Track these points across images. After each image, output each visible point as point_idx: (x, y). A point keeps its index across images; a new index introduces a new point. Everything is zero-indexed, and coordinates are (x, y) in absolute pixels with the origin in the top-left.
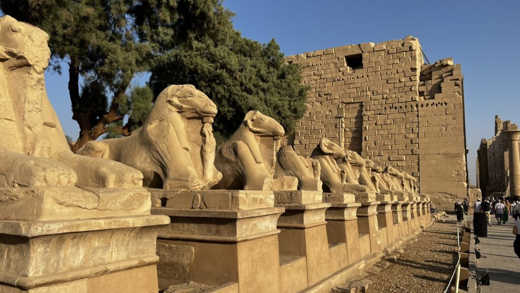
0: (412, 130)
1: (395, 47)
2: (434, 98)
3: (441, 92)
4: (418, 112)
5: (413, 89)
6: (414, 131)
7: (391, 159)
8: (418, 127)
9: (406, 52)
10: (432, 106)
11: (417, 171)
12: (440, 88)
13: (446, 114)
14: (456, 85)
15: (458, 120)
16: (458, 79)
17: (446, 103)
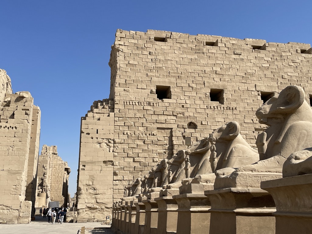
2: (7, 122)
3: (14, 118)
10: (4, 128)
12: (13, 114)
13: (15, 137)
14: (26, 114)
15: (23, 143)
16: (28, 110)
17: (16, 128)
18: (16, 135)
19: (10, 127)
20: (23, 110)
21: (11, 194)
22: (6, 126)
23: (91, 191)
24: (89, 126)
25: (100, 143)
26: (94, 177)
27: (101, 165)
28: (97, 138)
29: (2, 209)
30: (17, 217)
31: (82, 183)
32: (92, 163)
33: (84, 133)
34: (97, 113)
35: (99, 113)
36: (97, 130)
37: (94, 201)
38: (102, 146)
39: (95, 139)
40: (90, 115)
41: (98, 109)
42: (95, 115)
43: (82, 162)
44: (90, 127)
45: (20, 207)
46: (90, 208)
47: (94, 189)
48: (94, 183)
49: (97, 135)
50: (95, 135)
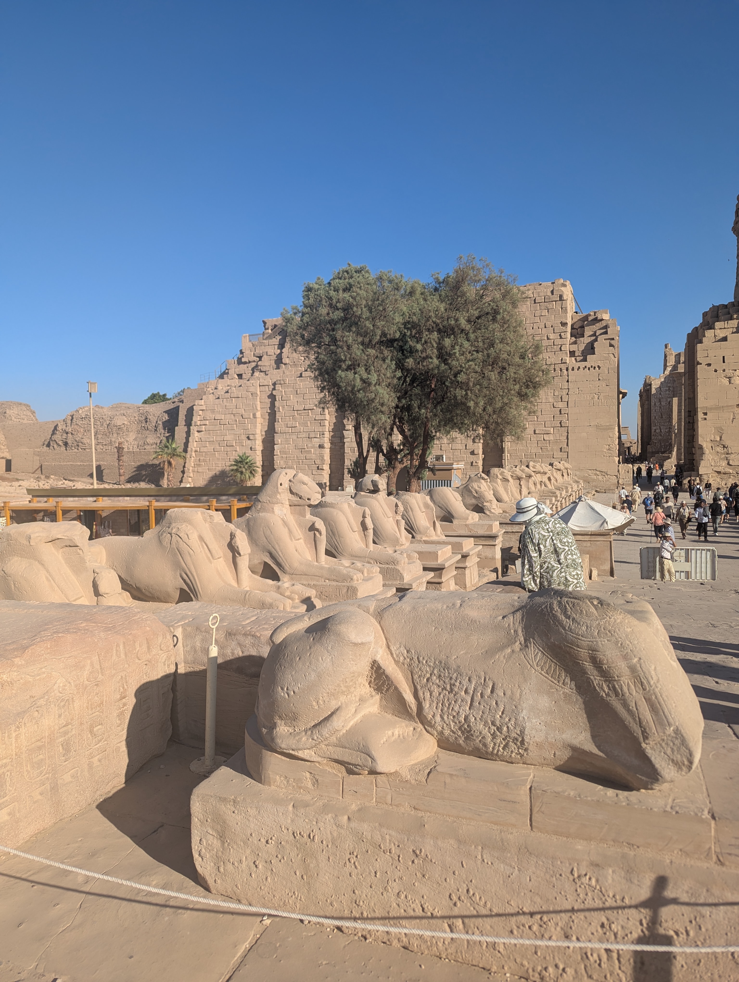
0: (561, 397)
1: (542, 294)
2: (586, 361)
3: (594, 354)
4: (568, 376)
5: (562, 349)
6: (563, 400)
7: (537, 432)
8: (568, 394)
9: (555, 301)
10: (584, 369)
11: (565, 446)
12: (593, 348)
13: (599, 380)
14: (611, 345)
15: (611, 387)
16: (613, 339)
17: (599, 367)
18: (601, 378)
19: (592, 367)
20: (605, 339)
21: (604, 456)
22: (586, 367)
23: (720, 449)
24: (709, 352)
25: (729, 378)
26: (723, 430)
27: (732, 410)
28: (724, 371)
29: (595, 475)
30: (616, 484)
31: (703, 438)
32: (718, 408)
33: (701, 364)
34: (721, 329)
35: (725, 328)
36: (724, 357)
37: (724, 463)
38: (732, 381)
39: (720, 371)
40: (709, 333)
41: (723, 323)
42: (718, 332)
43: (701, 408)
44: (711, 353)
45: (618, 471)
46: (719, 473)
47: (724, 447)
48: (723, 438)
49: (724, 366)
50: (720, 366)
